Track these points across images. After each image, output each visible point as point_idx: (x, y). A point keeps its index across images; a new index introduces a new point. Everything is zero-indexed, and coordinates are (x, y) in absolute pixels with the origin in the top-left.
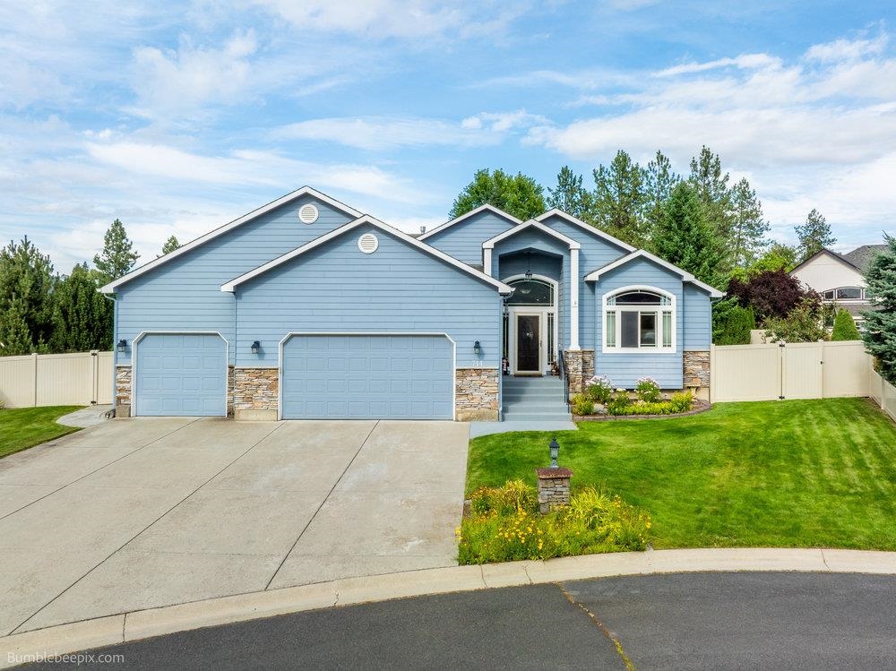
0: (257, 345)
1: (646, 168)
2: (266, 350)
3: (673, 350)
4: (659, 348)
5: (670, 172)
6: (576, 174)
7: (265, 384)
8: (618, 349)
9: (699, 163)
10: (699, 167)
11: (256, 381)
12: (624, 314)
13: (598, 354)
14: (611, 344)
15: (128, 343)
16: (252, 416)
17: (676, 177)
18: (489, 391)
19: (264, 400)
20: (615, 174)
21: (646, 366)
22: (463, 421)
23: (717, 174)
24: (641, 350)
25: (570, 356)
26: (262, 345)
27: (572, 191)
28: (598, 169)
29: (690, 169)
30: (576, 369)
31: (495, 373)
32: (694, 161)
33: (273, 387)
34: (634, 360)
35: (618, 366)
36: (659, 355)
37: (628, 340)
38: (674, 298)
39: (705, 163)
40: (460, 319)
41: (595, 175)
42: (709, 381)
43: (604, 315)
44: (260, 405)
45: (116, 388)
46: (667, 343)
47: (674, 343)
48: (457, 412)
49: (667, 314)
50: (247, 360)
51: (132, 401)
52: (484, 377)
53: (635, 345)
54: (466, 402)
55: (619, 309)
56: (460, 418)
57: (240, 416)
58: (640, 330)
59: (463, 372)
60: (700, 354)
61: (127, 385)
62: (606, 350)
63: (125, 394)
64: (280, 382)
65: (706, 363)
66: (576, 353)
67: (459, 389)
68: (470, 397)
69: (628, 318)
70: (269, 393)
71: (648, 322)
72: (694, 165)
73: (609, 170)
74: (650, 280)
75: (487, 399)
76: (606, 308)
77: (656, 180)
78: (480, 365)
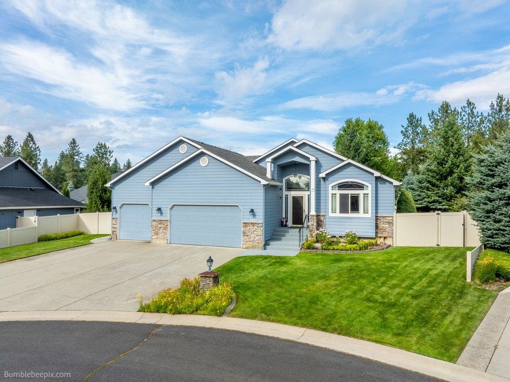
0: (159, 209)
1: (460, 110)
2: (163, 212)
3: (369, 215)
4: (361, 214)
5: (475, 111)
6: (418, 116)
7: (163, 227)
8: (338, 214)
9: (495, 105)
10: (495, 107)
11: (159, 226)
12: (341, 195)
13: (327, 217)
14: (334, 211)
15: (116, 208)
16: (158, 242)
17: (479, 114)
18: (258, 234)
19: (163, 234)
20: (440, 115)
21: (353, 224)
22: (246, 248)
24: (351, 215)
25: (310, 217)
26: (162, 209)
27: (416, 127)
28: (431, 113)
30: (313, 225)
31: (260, 225)
32: (492, 103)
33: (165, 229)
34: (346, 220)
35: (338, 223)
36: (362, 218)
37: (343, 209)
38: (370, 186)
39: (500, 104)
40: (244, 198)
41: (429, 116)
42: (393, 234)
43: (330, 196)
44: (161, 236)
45: (112, 227)
46: (365, 212)
47: (370, 211)
48: (243, 244)
49: (366, 194)
50: (156, 216)
51: (118, 233)
52: (255, 227)
53: (347, 212)
54: (247, 239)
55: (338, 192)
56: (244, 246)
59: (246, 224)
60: (387, 218)
61: (116, 226)
62: (331, 215)
63: (115, 230)
64: (169, 227)
65: (391, 223)
66: (313, 216)
67: (244, 233)
68: (249, 237)
69: (343, 197)
70: (164, 231)
71: (355, 200)
72: (492, 106)
73: (438, 112)
74: (356, 176)
75: (257, 238)
76: (331, 192)
77: (467, 116)
78: (253, 221)
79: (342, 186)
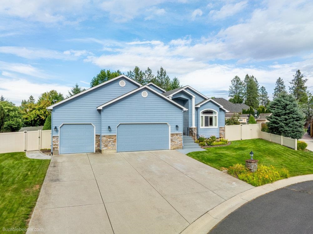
1: (145, 72)
2: (112, 129)
3: (217, 127)
4: (214, 127)
7: (112, 141)
8: (204, 127)
10: (160, 73)
11: (109, 140)
13: (199, 128)
14: (202, 125)
15: (57, 128)
16: (108, 152)
18: (180, 140)
19: (112, 146)
20: (135, 73)
21: (211, 131)
22: (173, 149)
23: (165, 76)
24: (210, 127)
25: (193, 129)
26: (111, 127)
28: (129, 71)
29: (157, 73)
30: (195, 133)
31: (181, 135)
33: (114, 142)
34: (208, 130)
35: (204, 132)
36: (214, 129)
37: (206, 124)
38: (217, 113)
39: (162, 72)
40: (171, 118)
42: (224, 135)
43: (200, 117)
44: (110, 148)
45: (52, 144)
46: (216, 125)
48: (171, 147)
49: (216, 117)
50: (105, 132)
51: (59, 149)
52: (178, 136)
53: (208, 126)
54: (174, 144)
55: (204, 115)
57: (104, 152)
58: (209, 122)
59: (172, 135)
60: (223, 128)
61: (57, 143)
62: (201, 127)
63: (56, 146)
64: (116, 140)
65: (224, 131)
66: (195, 128)
67: (171, 140)
68: (175, 142)
69: (206, 118)
70: (113, 144)
71: (211, 119)
72: (158, 72)
74: (211, 107)
75: (179, 143)
76: (201, 115)
78: (177, 132)
79: (205, 112)
